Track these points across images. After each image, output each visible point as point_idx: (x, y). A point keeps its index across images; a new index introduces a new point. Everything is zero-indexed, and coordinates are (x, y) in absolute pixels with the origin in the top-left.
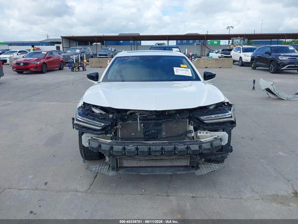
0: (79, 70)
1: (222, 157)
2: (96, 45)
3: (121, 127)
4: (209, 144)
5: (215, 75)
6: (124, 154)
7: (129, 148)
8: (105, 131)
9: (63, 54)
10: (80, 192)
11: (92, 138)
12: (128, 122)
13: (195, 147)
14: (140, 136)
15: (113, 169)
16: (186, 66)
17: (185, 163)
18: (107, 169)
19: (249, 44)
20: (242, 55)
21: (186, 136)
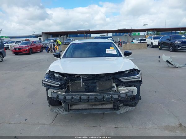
0: (52, 52)
1: (135, 103)
2: (63, 37)
3: (71, 85)
4: (125, 94)
5: (132, 53)
6: (73, 101)
7: (75, 97)
8: (61, 87)
9: (43, 43)
10: (46, 125)
11: (54, 91)
12: (75, 81)
13: (116, 96)
14: (83, 90)
15: (66, 111)
16: (113, 48)
17: (111, 106)
18: (63, 111)
19: (157, 34)
20: (153, 41)
21: (111, 90)
